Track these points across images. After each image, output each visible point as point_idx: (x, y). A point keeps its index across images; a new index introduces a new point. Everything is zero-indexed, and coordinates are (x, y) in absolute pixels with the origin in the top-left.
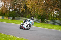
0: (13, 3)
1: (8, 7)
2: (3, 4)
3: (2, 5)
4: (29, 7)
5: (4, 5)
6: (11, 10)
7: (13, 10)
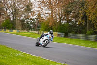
0: (65, 11)
1: (58, 17)
2: (50, 12)
3: (49, 14)
4: (91, 17)
5: (52, 13)
6: (63, 22)
7: (66, 21)
